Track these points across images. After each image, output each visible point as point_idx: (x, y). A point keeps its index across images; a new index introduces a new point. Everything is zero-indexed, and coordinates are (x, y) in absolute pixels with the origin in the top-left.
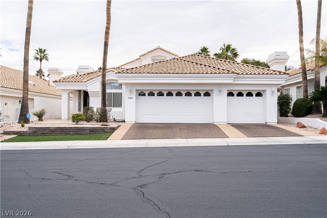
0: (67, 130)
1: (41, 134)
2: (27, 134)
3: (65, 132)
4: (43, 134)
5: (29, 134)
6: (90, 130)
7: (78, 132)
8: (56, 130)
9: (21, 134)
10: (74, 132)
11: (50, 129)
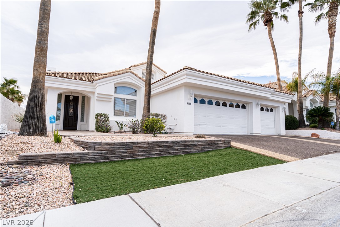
0: (170, 146)
1: (122, 156)
2: (89, 159)
3: (167, 150)
4: (127, 156)
5: (95, 159)
6: (202, 145)
7: (185, 149)
8: (150, 147)
9: (75, 160)
10: (181, 149)
11: (140, 145)
